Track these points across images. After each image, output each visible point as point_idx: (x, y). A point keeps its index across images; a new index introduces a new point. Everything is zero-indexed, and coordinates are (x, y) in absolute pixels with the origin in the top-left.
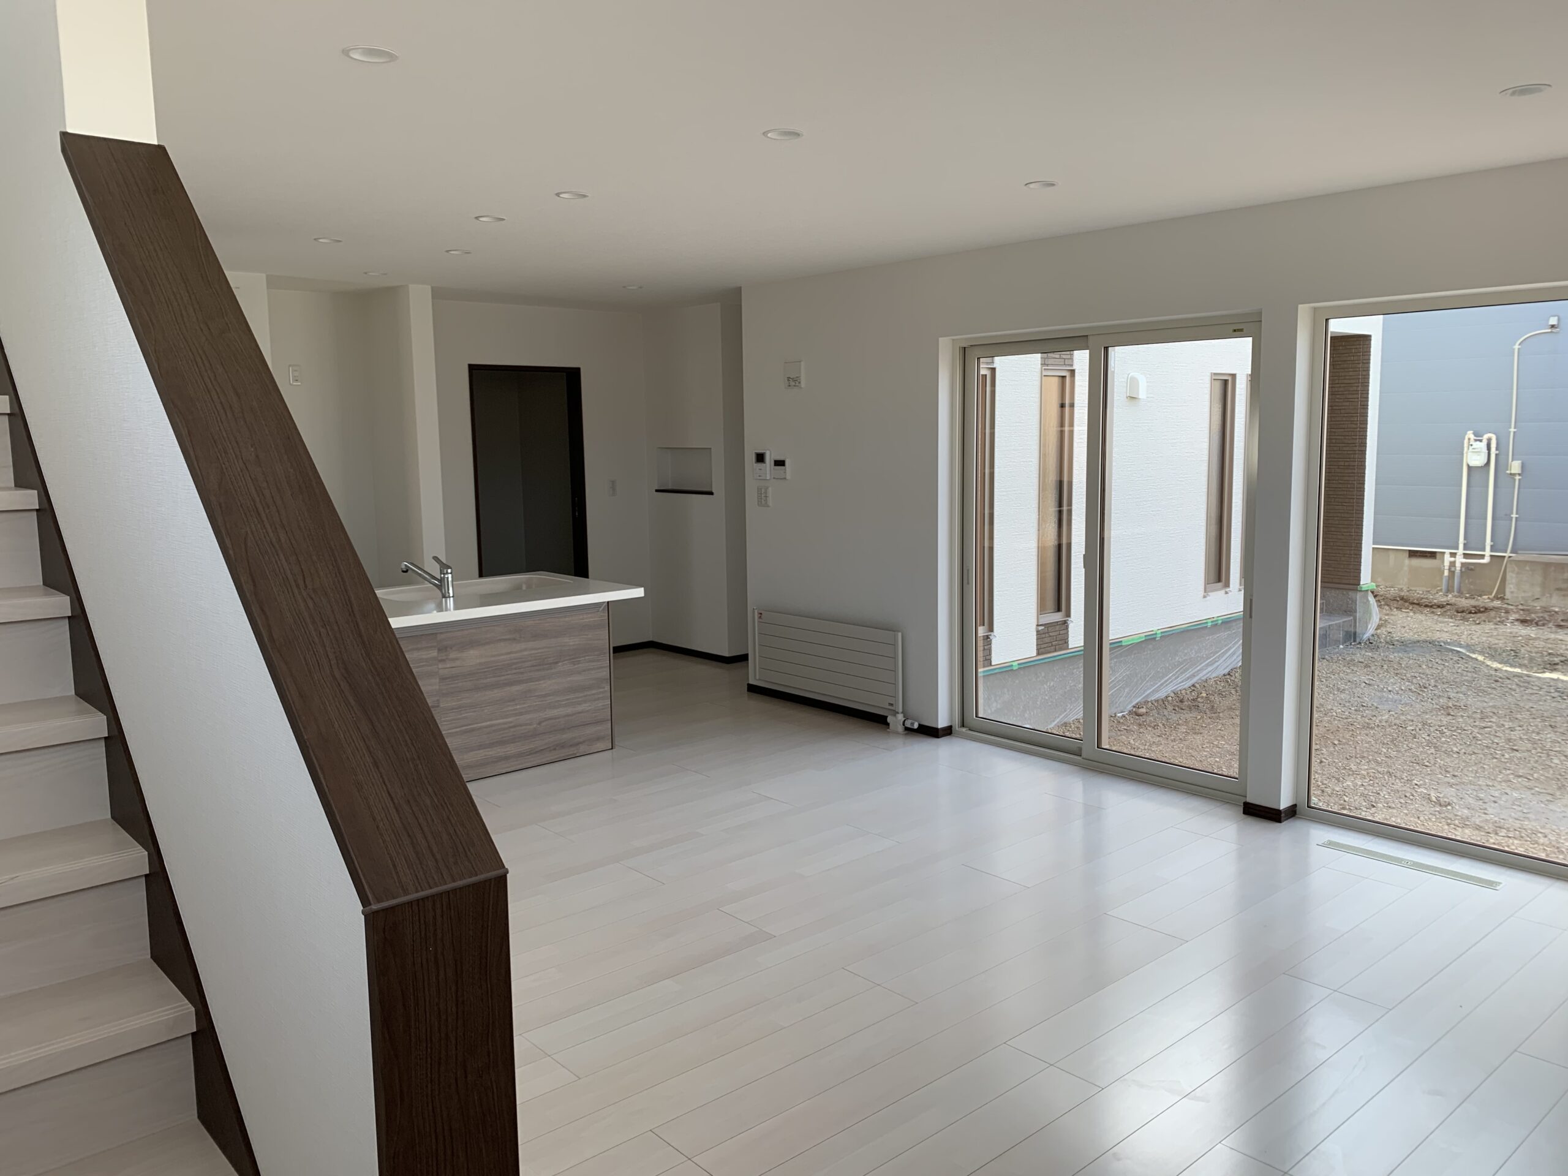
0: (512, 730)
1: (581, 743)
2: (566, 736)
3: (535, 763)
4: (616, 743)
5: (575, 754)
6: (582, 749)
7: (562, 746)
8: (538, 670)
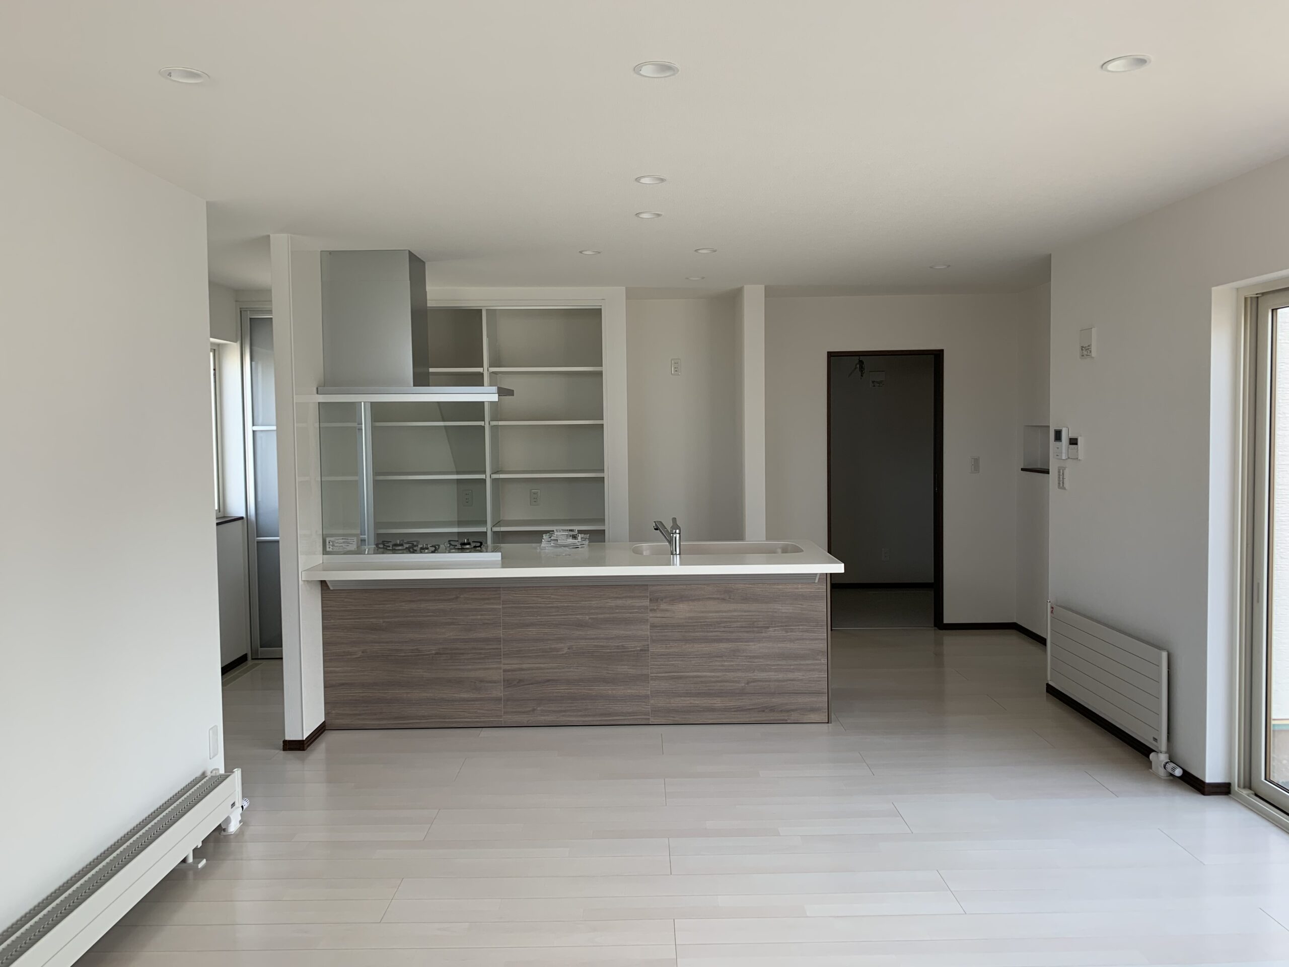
0: (719, 684)
1: (793, 710)
2: (776, 700)
3: (742, 720)
4: (833, 716)
5: (786, 720)
6: (794, 716)
7: (772, 709)
8: (747, 632)
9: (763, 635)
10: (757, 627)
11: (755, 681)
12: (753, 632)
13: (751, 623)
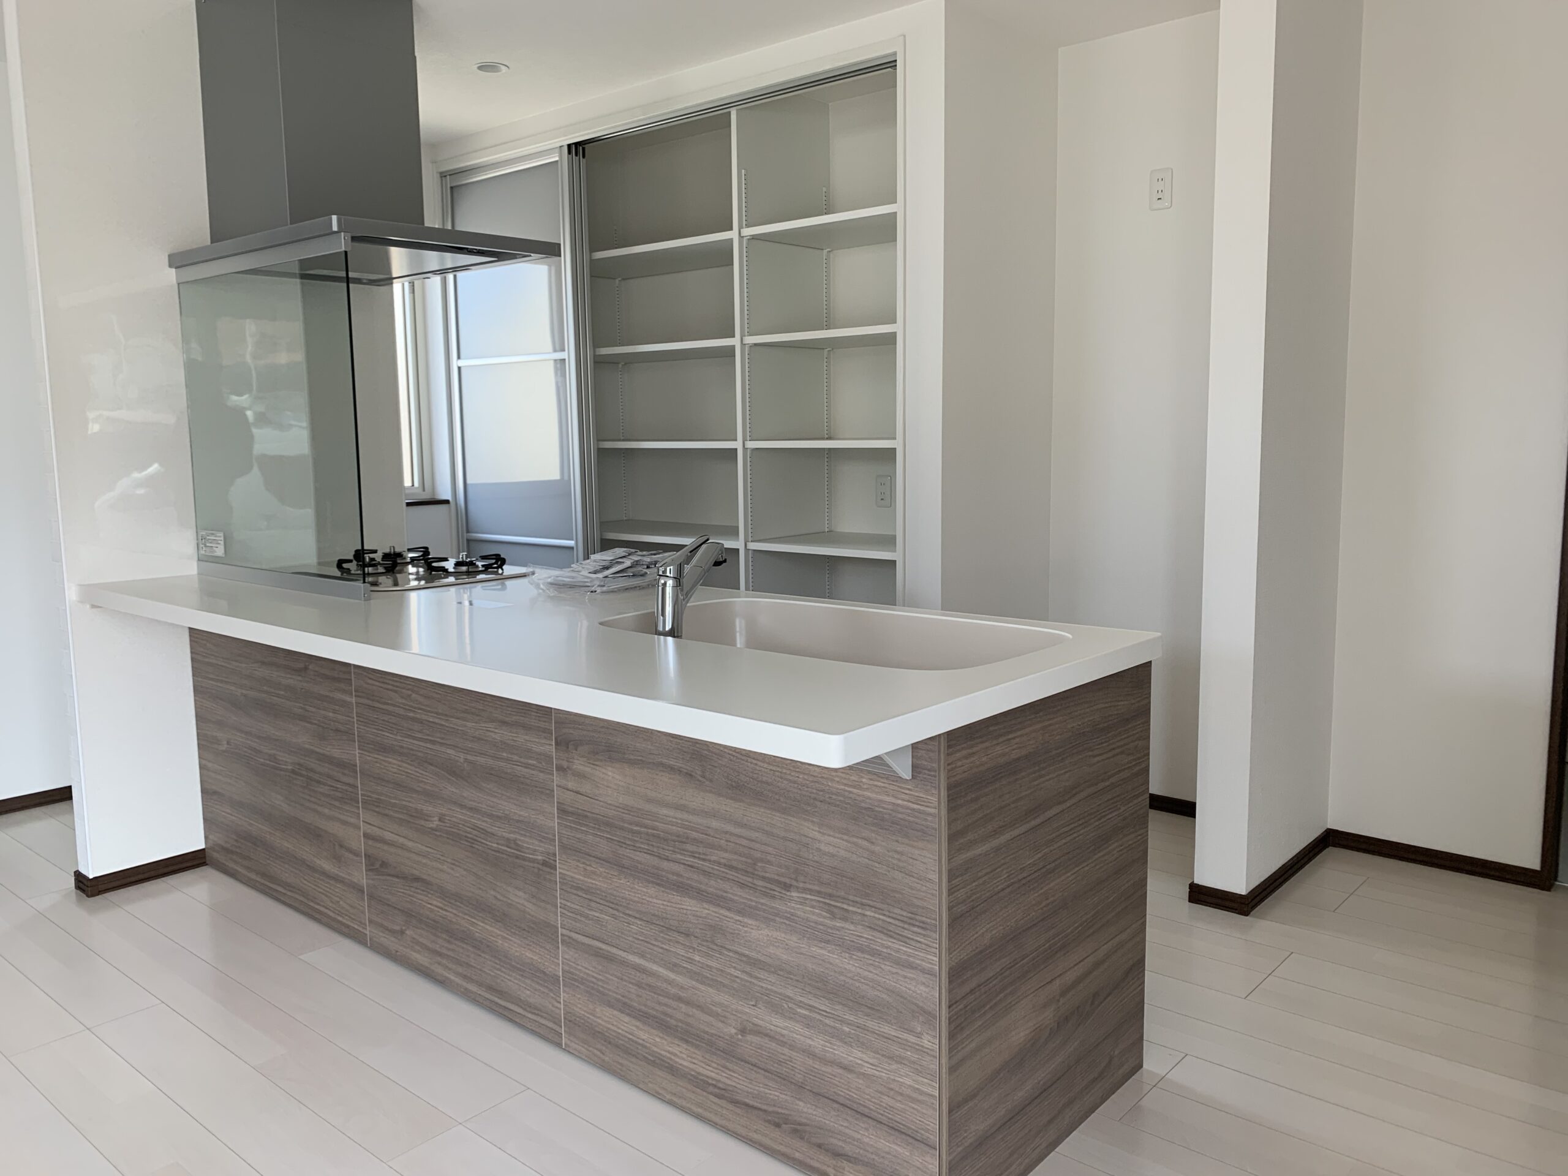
0: (684, 1007)
8: (742, 885)
9: (777, 904)
10: (764, 878)
11: (759, 1032)
12: (754, 888)
13: (749, 861)
